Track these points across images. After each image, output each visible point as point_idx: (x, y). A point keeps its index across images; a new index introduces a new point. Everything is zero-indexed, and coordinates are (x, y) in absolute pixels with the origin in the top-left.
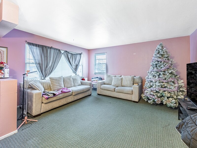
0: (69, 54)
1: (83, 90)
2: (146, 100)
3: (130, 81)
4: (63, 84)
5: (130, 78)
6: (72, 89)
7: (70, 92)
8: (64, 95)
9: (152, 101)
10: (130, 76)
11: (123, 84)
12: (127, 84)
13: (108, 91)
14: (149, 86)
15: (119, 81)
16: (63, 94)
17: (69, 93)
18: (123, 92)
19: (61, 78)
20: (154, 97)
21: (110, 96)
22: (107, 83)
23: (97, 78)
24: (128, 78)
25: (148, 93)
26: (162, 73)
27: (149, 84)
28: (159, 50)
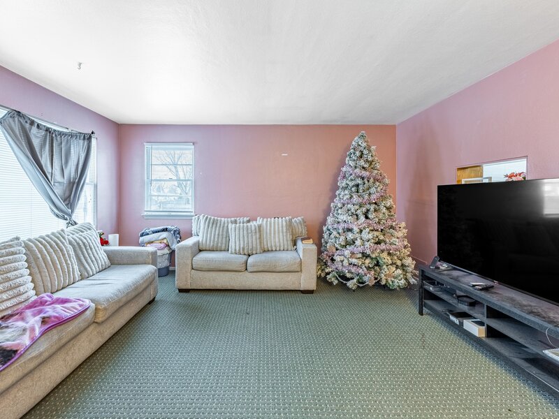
0: (34, 130)
1: (136, 288)
2: (336, 282)
3: (285, 234)
4: (30, 278)
5: (284, 223)
6: (93, 296)
7: (88, 312)
8: (60, 339)
9: (355, 280)
10: (273, 219)
11: (265, 243)
12: (278, 244)
13: (221, 273)
14: (343, 243)
15: (254, 237)
16: (55, 335)
17: (83, 317)
18: (274, 270)
19: (11, 246)
20: (361, 271)
21: (229, 288)
22: (210, 244)
23: (165, 230)
24: (278, 225)
25: (346, 263)
26: (372, 207)
27: (342, 238)
28: (362, 149)
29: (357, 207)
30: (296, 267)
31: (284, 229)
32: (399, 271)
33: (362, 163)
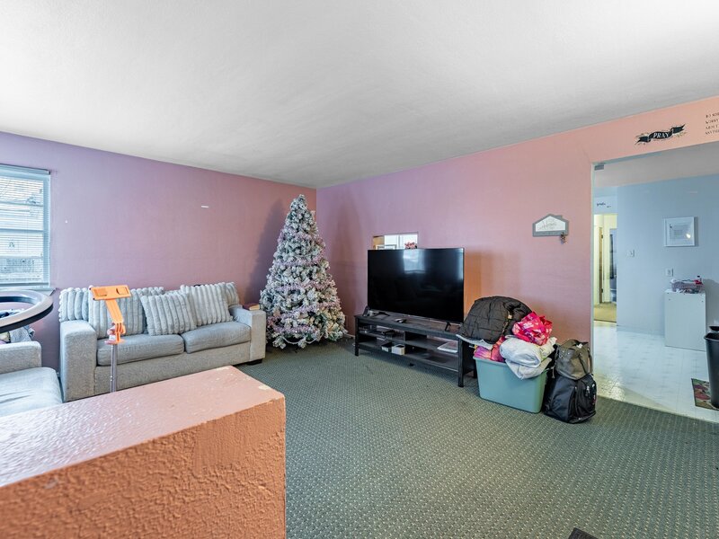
2: (283, 346)
9: (304, 339)
14: (289, 306)
25: (295, 324)
26: (315, 268)
27: (289, 301)
28: (303, 212)
29: (301, 269)
30: (246, 337)
31: (220, 297)
32: (336, 325)
33: (305, 226)
